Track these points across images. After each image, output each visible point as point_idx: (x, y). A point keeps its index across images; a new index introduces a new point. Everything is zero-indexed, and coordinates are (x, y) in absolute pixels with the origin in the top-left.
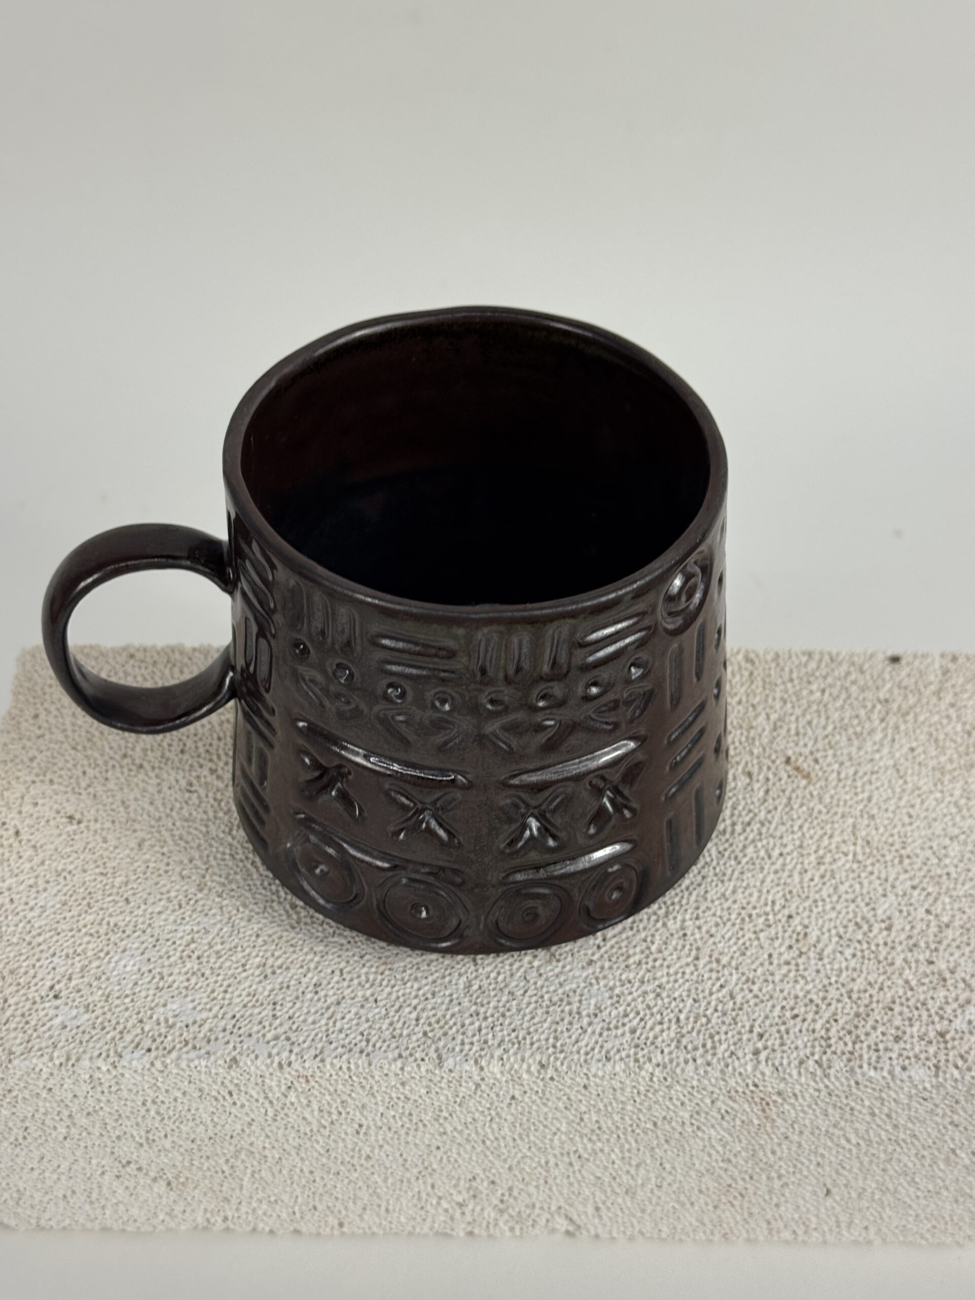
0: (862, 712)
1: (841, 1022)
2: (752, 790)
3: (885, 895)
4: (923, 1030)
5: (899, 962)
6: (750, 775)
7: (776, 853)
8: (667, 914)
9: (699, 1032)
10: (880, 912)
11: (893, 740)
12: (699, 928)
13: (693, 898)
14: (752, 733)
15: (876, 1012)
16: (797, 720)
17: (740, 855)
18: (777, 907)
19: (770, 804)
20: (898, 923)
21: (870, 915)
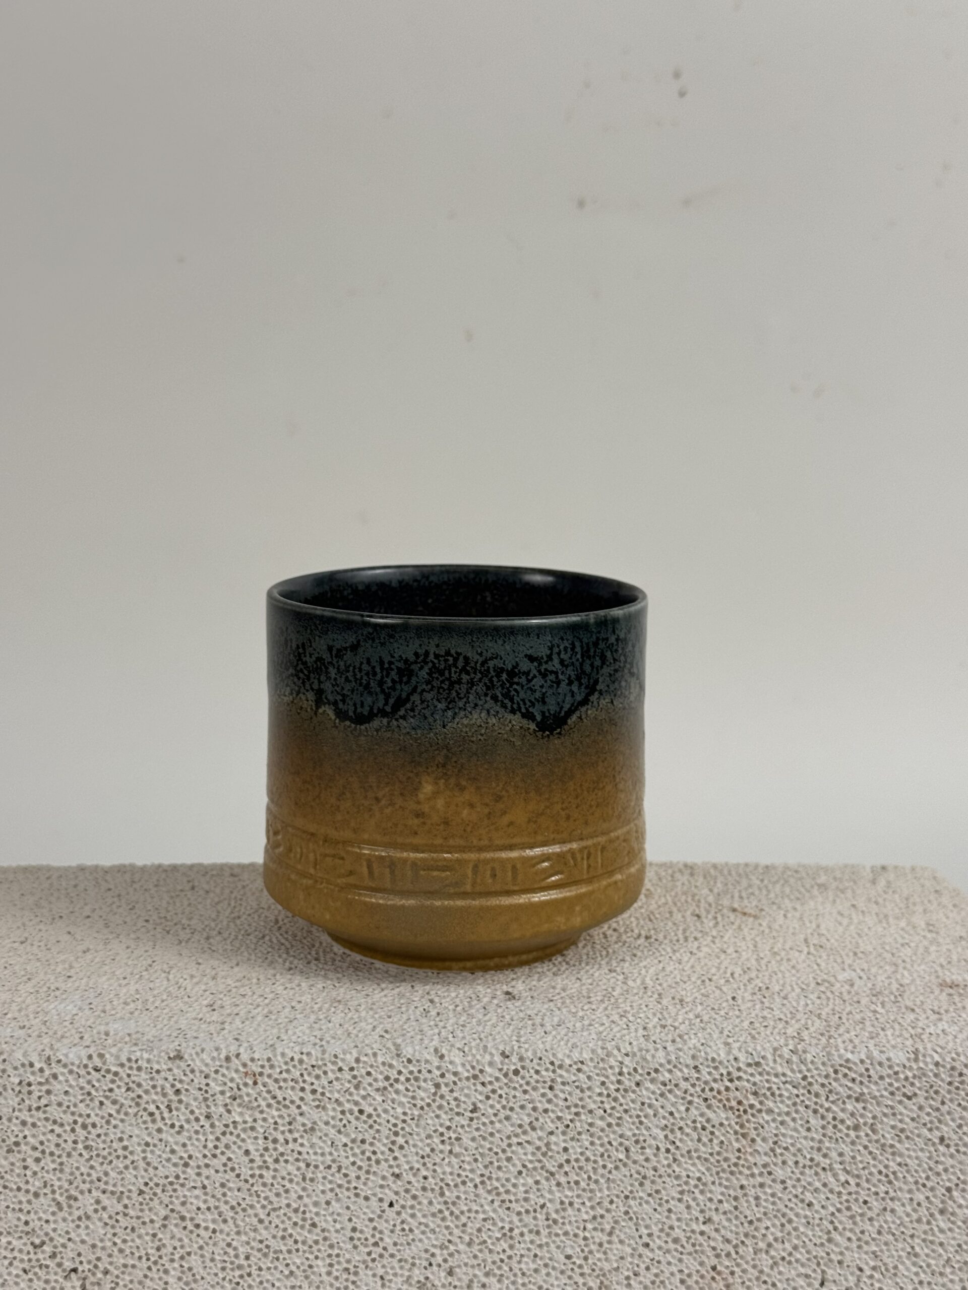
0: (802, 890)
1: (812, 1029)
2: (702, 922)
3: (844, 970)
4: (897, 1033)
5: (864, 1001)
6: (698, 916)
7: (730, 950)
8: (626, 978)
9: (667, 1035)
10: (840, 978)
11: (834, 901)
12: (660, 985)
13: (652, 970)
14: (697, 898)
15: (847, 1024)
16: (740, 891)
17: (695, 951)
18: (736, 975)
19: (720, 927)
20: (858, 982)
21: (832, 979)
